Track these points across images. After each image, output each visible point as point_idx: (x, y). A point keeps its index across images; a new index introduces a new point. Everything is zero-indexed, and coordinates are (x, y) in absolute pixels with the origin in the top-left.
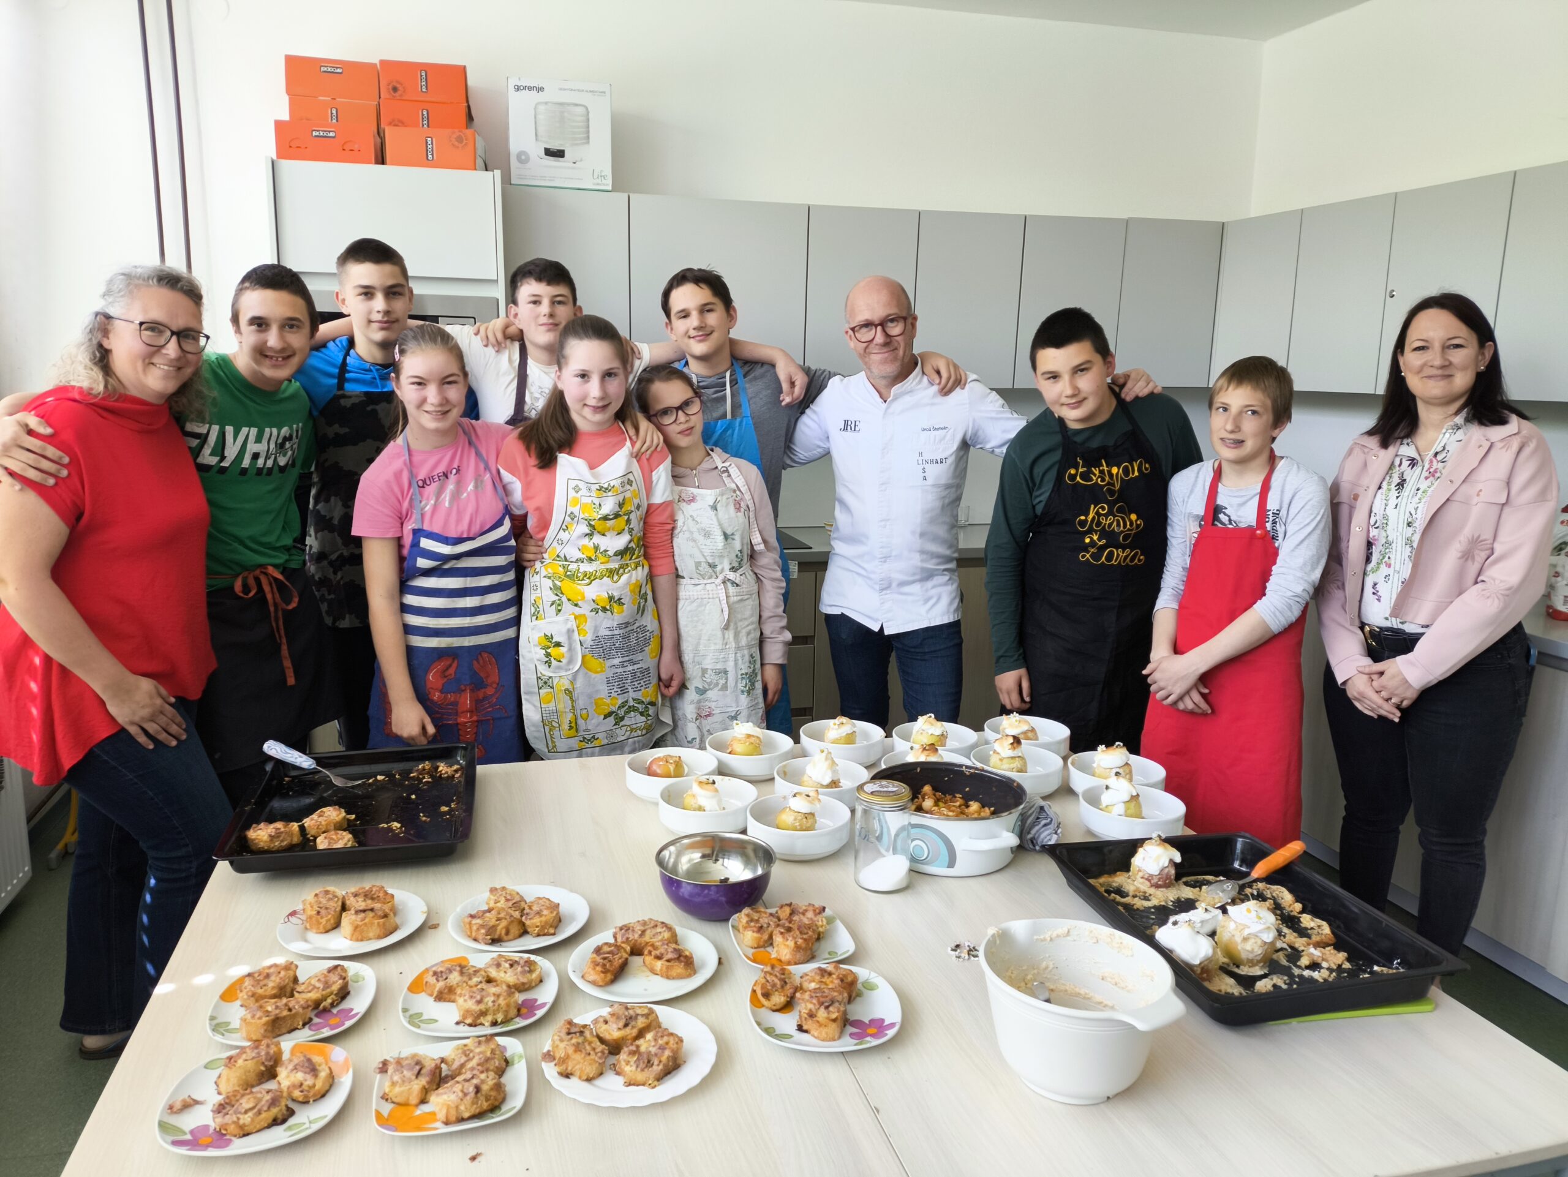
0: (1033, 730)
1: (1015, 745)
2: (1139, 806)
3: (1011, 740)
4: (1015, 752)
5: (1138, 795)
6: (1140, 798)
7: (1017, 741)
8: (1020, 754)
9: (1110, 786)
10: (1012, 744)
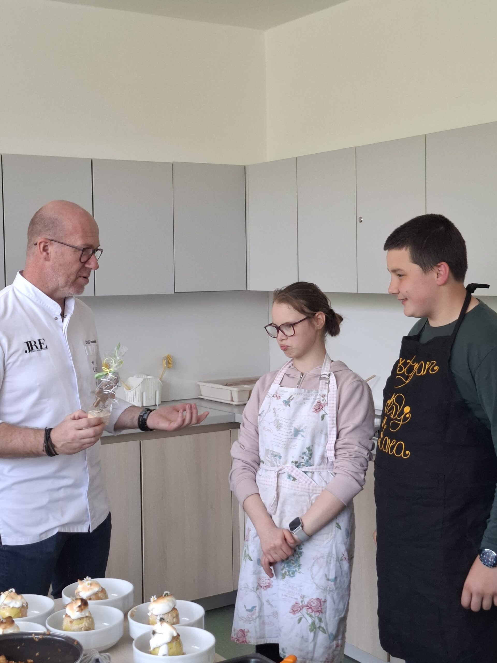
0: (103, 590)
1: (83, 607)
2: (180, 644)
3: (79, 603)
4: (83, 613)
5: (178, 635)
6: (180, 637)
7: (84, 603)
8: (87, 615)
9: (157, 631)
10: (80, 606)
